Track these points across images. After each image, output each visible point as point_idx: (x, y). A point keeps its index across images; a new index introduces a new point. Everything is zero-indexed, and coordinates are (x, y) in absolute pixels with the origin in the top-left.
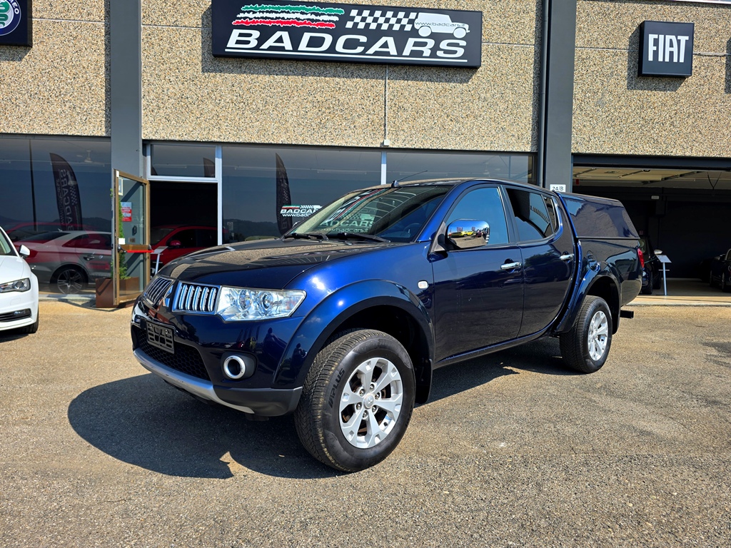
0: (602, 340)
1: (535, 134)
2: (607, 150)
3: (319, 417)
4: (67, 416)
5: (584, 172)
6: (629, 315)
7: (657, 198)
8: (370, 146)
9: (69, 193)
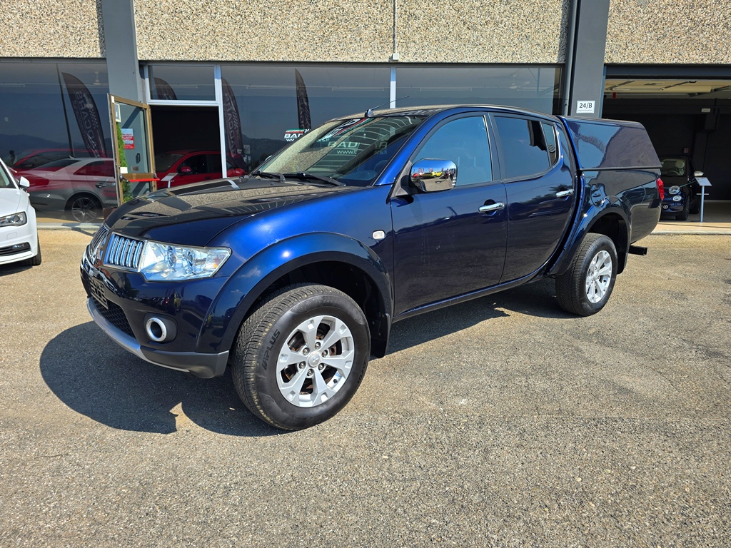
0: (605, 281)
1: (564, 41)
2: (646, 59)
3: (252, 379)
4: (39, 359)
5: (620, 85)
6: (642, 251)
7: (708, 110)
8: (377, 61)
9: (89, 117)
